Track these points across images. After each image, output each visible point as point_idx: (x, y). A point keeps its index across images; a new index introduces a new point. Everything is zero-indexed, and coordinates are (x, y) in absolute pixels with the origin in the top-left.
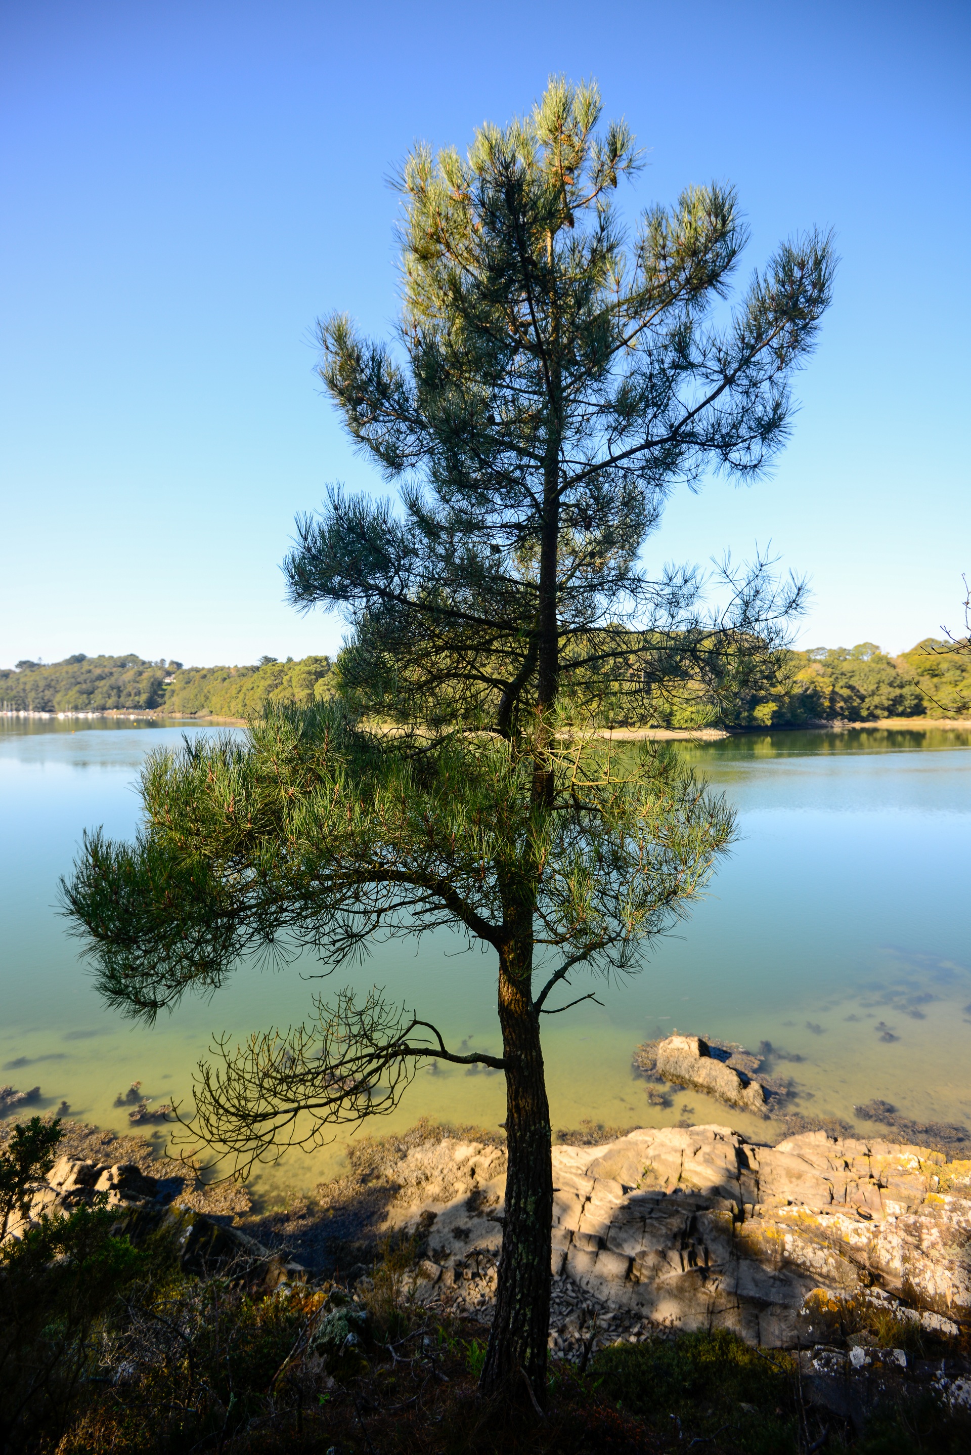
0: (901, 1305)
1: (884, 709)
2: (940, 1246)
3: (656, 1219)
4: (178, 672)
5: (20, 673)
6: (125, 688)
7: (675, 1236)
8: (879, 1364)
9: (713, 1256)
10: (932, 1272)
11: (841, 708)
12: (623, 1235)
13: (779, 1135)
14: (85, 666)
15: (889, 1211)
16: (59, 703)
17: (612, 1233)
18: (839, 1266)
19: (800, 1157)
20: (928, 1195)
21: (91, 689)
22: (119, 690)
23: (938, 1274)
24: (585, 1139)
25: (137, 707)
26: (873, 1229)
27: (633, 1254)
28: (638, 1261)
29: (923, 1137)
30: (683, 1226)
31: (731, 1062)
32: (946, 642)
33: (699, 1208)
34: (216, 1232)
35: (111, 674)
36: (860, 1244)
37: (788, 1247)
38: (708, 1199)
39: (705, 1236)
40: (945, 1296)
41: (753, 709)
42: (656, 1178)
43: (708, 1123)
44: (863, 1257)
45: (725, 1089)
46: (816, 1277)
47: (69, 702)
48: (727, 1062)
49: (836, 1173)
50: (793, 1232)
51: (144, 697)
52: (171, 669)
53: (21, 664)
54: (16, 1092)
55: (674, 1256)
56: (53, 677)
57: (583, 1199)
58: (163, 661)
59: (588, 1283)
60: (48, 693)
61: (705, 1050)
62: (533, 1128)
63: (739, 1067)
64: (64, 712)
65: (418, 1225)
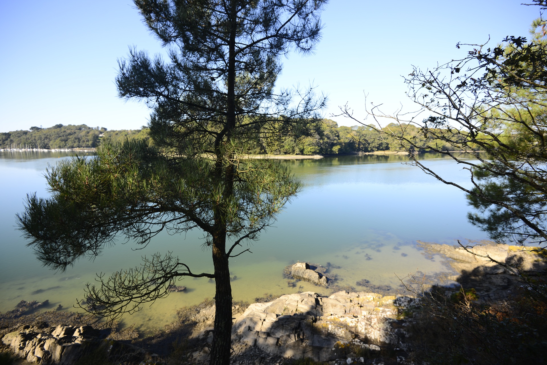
0: (363, 343)
1: (376, 148)
2: (377, 324)
3: (287, 324)
4: (105, 132)
5: (32, 132)
6: (82, 138)
7: (293, 330)
8: (356, 362)
9: (305, 334)
10: (374, 332)
11: (362, 147)
12: (276, 331)
13: (331, 293)
14: (63, 129)
15: (363, 314)
16: (52, 145)
17: (272, 330)
18: (345, 333)
19: (337, 300)
20: (375, 308)
21: (66, 139)
22: (79, 140)
23: (376, 332)
24: (265, 300)
25: (87, 146)
26: (357, 320)
27: (279, 337)
28: (281, 339)
29: (377, 290)
30: (296, 326)
31: (316, 270)
32: (397, 124)
33: (302, 319)
34: (122, 346)
35: (75, 133)
36: (353, 326)
37: (330, 329)
38: (305, 316)
39: (303, 328)
40: (377, 339)
41: (332, 148)
42: (288, 311)
43: (307, 291)
44: (353, 330)
45: (314, 279)
46: (339, 338)
47: (56, 145)
48: (315, 270)
49: (347, 304)
50: (331, 324)
51: (90, 143)
52: (102, 131)
53: (32, 128)
54: (38, 303)
55: (292, 336)
56: (48, 134)
57: (262, 320)
58: (98, 127)
59: (263, 348)
60: (46, 141)
61: (308, 267)
62: (224, 298)
63: (319, 272)
64: (54, 149)
65: (203, 335)
